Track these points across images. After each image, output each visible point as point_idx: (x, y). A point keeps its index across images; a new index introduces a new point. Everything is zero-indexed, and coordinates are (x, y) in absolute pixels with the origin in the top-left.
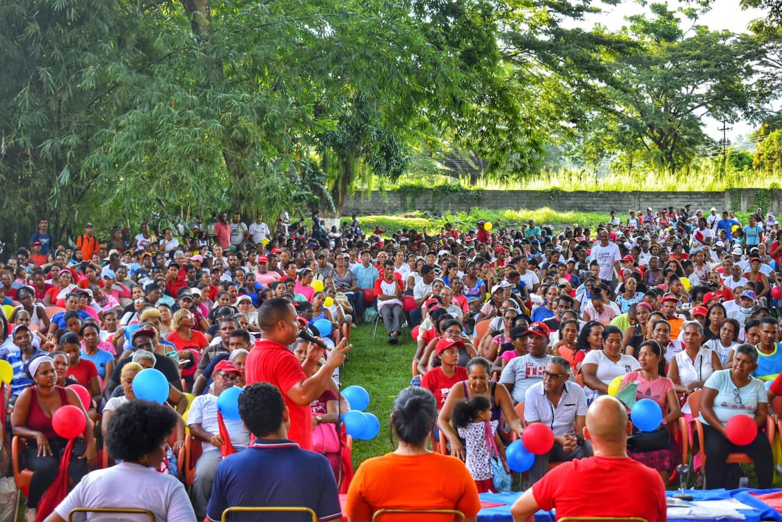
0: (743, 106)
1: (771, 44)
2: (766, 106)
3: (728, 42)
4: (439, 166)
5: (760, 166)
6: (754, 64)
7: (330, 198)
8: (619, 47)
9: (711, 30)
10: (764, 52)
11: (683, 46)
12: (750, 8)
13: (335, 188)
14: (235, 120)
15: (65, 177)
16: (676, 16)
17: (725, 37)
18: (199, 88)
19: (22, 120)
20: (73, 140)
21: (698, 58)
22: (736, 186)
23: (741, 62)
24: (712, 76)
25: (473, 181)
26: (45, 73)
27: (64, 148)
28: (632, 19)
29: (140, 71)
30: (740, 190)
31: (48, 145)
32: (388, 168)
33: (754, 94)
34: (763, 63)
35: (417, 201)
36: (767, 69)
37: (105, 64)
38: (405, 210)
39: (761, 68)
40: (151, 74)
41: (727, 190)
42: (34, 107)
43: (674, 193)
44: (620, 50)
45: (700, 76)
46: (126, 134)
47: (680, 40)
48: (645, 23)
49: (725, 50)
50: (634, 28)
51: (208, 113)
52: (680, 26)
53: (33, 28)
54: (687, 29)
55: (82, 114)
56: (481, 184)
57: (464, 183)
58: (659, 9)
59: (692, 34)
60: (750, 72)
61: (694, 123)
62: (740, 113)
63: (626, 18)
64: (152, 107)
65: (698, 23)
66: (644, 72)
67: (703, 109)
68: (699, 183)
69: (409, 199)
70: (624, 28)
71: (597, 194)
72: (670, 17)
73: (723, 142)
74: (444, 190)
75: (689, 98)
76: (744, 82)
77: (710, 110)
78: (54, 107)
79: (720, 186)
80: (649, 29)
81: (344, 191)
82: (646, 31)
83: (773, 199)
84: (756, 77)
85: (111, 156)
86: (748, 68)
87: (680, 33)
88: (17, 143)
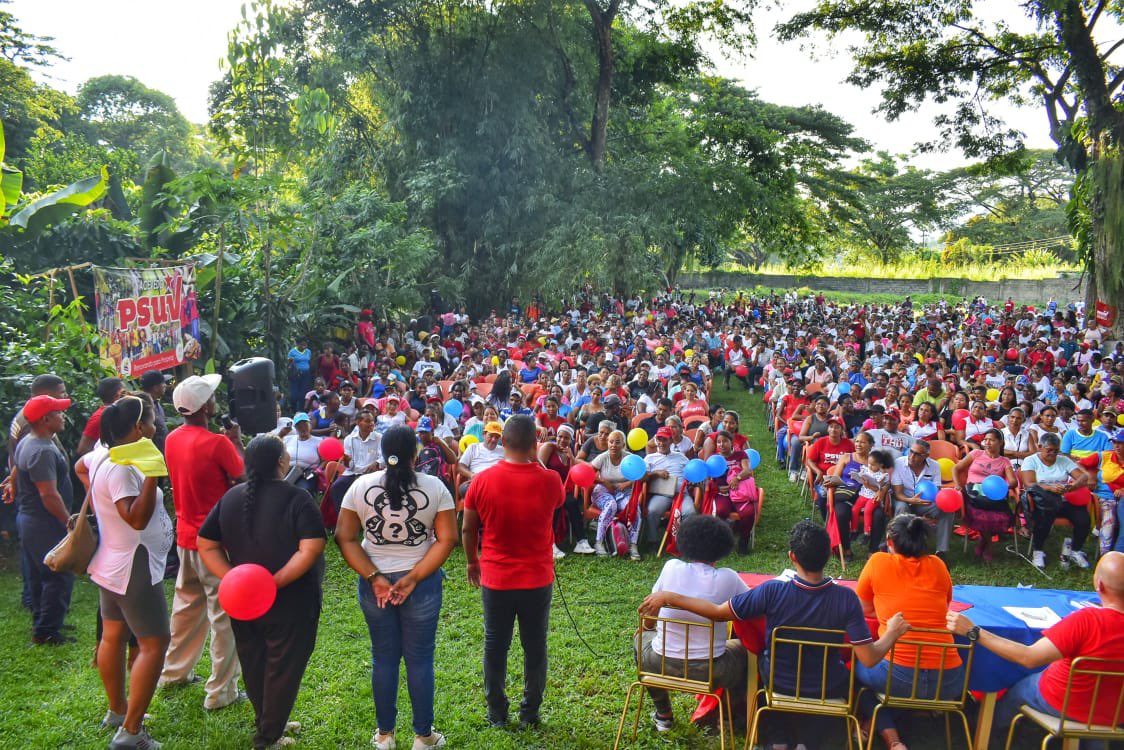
0: (938, 220)
1: (960, 179)
2: (954, 221)
3: (929, 177)
4: (732, 257)
5: (948, 261)
6: (947, 192)
7: (666, 278)
8: (863, 182)
9: (918, 169)
10: (954, 184)
11: (899, 179)
12: (971, 157)
13: (670, 272)
14: (627, 234)
15: (514, 268)
16: (893, 159)
17: (927, 173)
18: (602, 211)
19: (487, 231)
20: (519, 244)
21: (907, 188)
22: (936, 276)
23: (937, 191)
24: (917, 200)
25: (757, 269)
26: (503, 200)
27: (513, 250)
28: (864, 161)
29: (562, 199)
30: (940, 279)
31: (503, 247)
32: (710, 262)
33: (946, 212)
34: (953, 192)
35: (720, 280)
36: (956, 196)
37: (541, 195)
38: (711, 286)
39: (952, 195)
40: (570, 202)
41: (930, 278)
42: (495, 222)
43: (893, 280)
44: (863, 183)
45: (909, 200)
46: (555, 242)
47: (895, 176)
48: (872, 164)
49: (928, 182)
50: (865, 167)
51: (609, 228)
52: (897, 166)
53: (495, 171)
54: (901, 169)
55: (525, 227)
56: (762, 270)
57: (751, 270)
58: (883, 155)
59: (905, 172)
60: (943, 197)
61: (903, 233)
62: (935, 225)
63: (859, 160)
64: (571, 224)
65: (909, 164)
66: (871, 196)
67: (910, 222)
68: (911, 273)
69: (714, 280)
70: (858, 168)
71: (840, 279)
72: (890, 160)
73: (922, 244)
74: (737, 274)
75: (900, 215)
76: (939, 205)
77: (916, 223)
78: (507, 223)
79: (926, 276)
80: (875, 168)
81: (675, 274)
82: (873, 170)
83: (962, 285)
84: (947, 202)
85: (545, 257)
86: (942, 195)
87: (897, 171)
88: (484, 246)
